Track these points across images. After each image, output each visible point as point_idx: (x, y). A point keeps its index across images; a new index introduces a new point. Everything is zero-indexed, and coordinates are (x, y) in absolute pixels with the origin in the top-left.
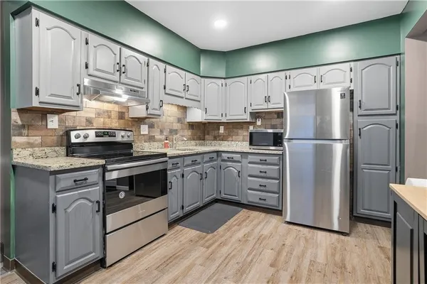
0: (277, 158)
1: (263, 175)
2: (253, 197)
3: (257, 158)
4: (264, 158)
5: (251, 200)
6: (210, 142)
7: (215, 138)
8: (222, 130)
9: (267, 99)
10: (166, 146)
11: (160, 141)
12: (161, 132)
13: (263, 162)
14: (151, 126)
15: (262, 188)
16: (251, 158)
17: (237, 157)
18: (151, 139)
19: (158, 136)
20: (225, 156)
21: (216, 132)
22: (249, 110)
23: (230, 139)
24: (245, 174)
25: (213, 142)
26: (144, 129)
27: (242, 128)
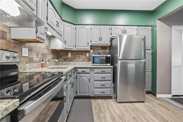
0: (110, 69)
1: (103, 79)
2: (98, 92)
3: (100, 71)
4: (103, 70)
5: (96, 94)
6: (62, 62)
7: (65, 60)
8: (70, 55)
9: (100, 39)
10: (42, 66)
11: (37, 62)
12: (37, 55)
13: (103, 72)
14: (30, 50)
15: (103, 86)
16: (96, 70)
17: (87, 70)
18: (30, 60)
19: (35, 59)
20: (79, 70)
21: (66, 56)
22: (90, 44)
23: (75, 60)
24: (92, 80)
25: (64, 62)
26: (25, 52)
27: (82, 54)
